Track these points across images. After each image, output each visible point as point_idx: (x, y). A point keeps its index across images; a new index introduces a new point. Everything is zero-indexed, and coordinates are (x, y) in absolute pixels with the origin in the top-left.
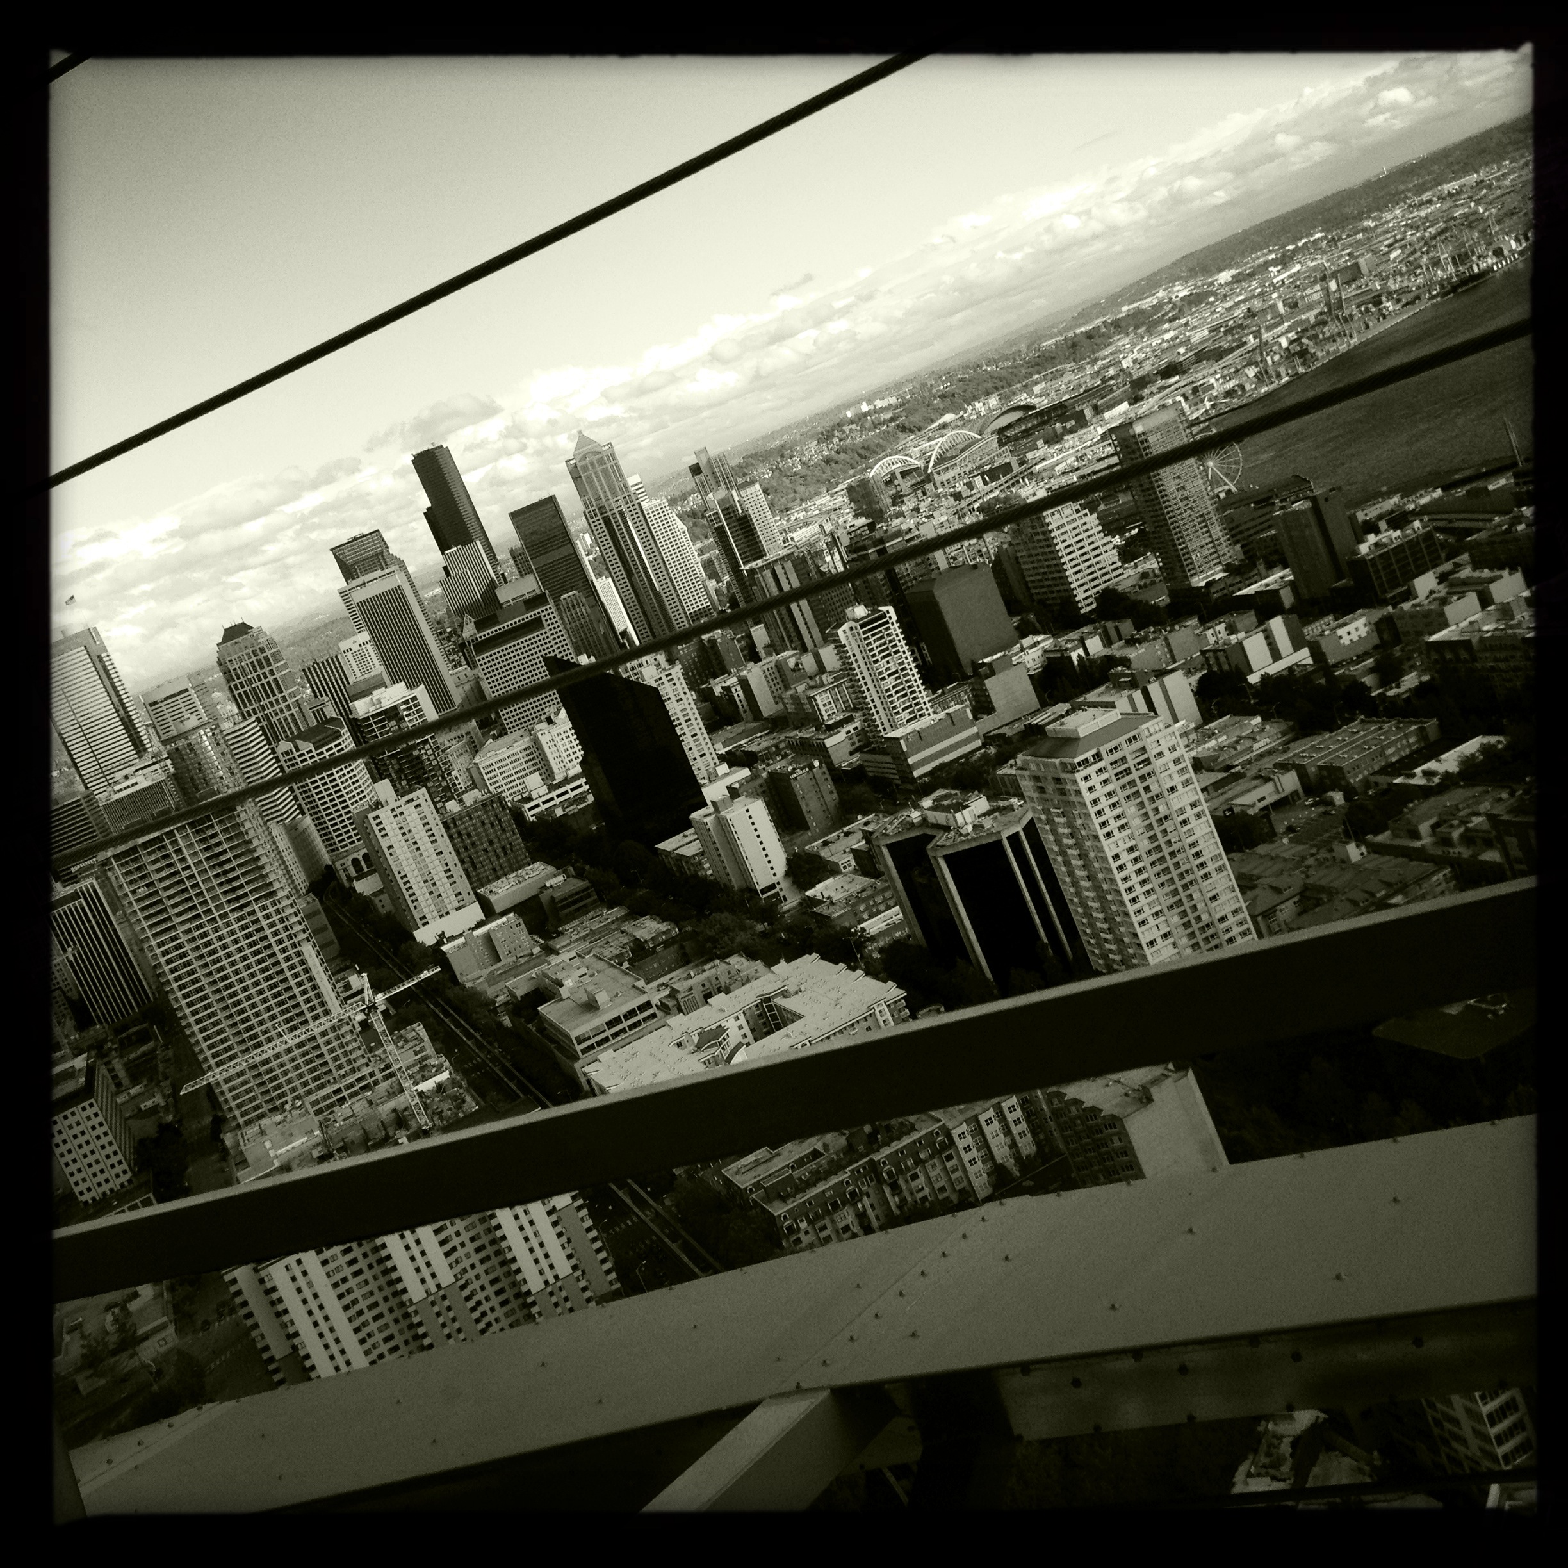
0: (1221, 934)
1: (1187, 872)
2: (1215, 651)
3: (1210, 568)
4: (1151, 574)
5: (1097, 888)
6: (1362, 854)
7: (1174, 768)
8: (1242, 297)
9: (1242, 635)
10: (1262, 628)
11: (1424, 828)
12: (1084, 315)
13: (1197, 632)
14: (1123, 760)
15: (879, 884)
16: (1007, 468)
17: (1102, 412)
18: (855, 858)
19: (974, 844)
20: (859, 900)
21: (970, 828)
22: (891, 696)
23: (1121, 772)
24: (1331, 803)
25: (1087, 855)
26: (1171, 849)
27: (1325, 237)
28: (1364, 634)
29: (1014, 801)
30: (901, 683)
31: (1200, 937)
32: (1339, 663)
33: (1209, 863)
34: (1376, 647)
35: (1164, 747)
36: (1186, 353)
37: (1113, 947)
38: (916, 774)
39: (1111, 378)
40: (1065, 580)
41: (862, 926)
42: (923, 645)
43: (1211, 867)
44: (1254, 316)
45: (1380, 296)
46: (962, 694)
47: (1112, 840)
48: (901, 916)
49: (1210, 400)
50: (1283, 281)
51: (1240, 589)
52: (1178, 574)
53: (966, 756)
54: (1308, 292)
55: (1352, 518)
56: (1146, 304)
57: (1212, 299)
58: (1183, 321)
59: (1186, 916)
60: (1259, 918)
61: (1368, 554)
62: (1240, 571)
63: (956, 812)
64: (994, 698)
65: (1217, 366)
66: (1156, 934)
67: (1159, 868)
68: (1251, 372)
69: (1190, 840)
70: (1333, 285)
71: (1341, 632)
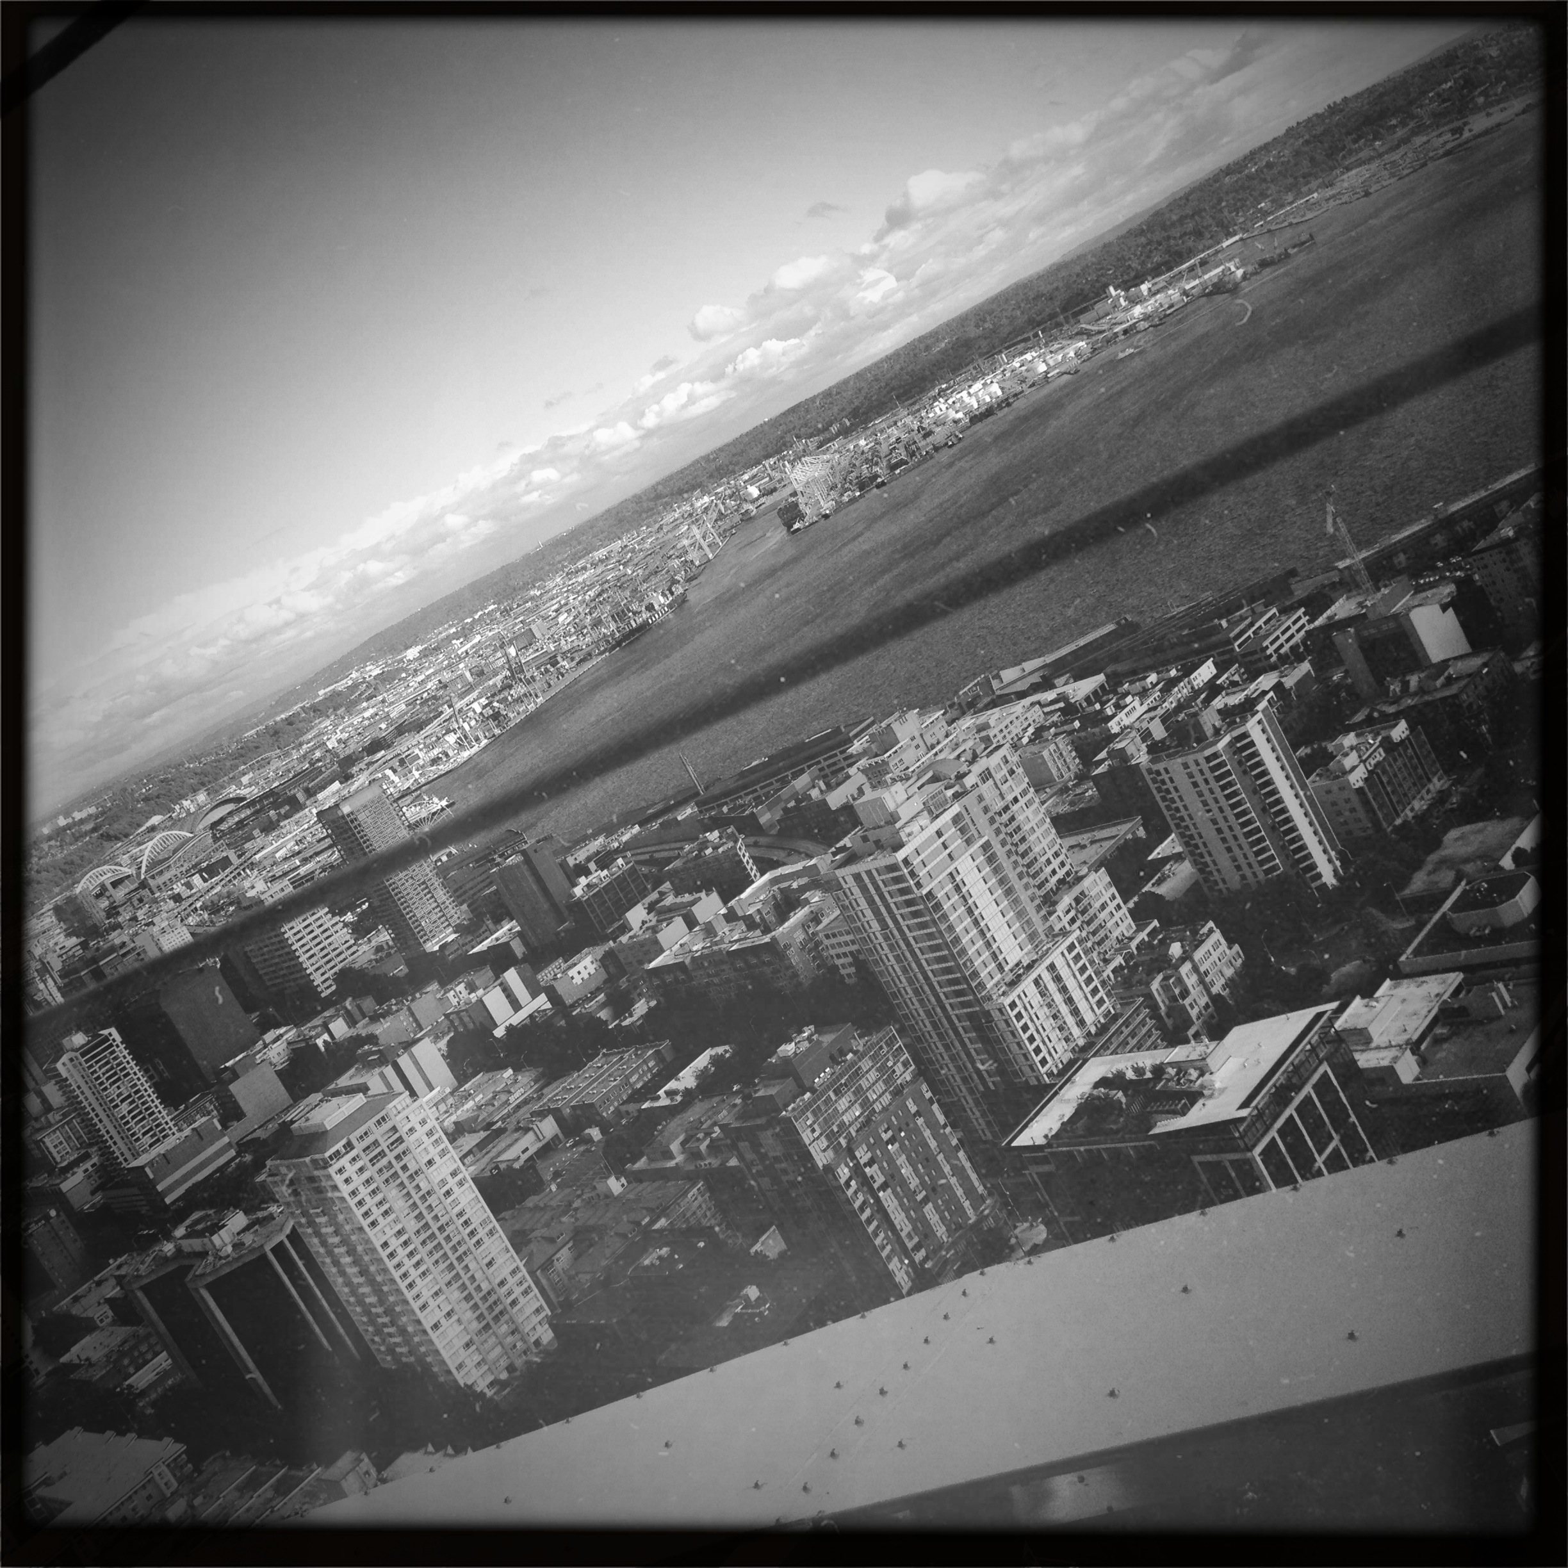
0: (503, 1298)
1: (459, 1243)
2: (458, 1013)
3: (441, 931)
4: (386, 947)
5: (372, 1282)
6: (623, 1185)
7: (428, 1142)
8: (431, 671)
9: (480, 992)
10: (499, 982)
11: (675, 1147)
12: (283, 702)
13: (439, 996)
14: (376, 1143)
15: (141, 1331)
16: (225, 862)
17: (315, 794)
18: (112, 1308)
19: (235, 1266)
20: (122, 1354)
21: (229, 1249)
22: (127, 1122)
23: (376, 1157)
24: (589, 1140)
25: (355, 1250)
26: (440, 1224)
27: (499, 609)
28: (593, 971)
29: (273, 1209)
30: (137, 1107)
31: (483, 1307)
32: (576, 1002)
33: (480, 1230)
34: (605, 982)
35: (415, 1122)
36: (387, 728)
37: (398, 1340)
38: (168, 1201)
39: (319, 760)
40: (300, 968)
41: (127, 1383)
42: (157, 1060)
43: (482, 1233)
44: (445, 686)
45: (555, 656)
46: (207, 1105)
47: (378, 1228)
48: (170, 1361)
49: (417, 770)
50: (467, 653)
51: (473, 948)
52: (412, 942)
53: (219, 1170)
54: (491, 659)
55: (564, 865)
56: (341, 686)
57: (404, 675)
58: (380, 698)
59: (466, 1288)
60: (538, 1273)
61: (582, 896)
62: (471, 930)
63: (212, 1235)
64: (242, 1103)
65: (420, 737)
66: (439, 1315)
67: (430, 1246)
68: (451, 739)
69: (457, 1210)
70: (512, 651)
71: (572, 972)
